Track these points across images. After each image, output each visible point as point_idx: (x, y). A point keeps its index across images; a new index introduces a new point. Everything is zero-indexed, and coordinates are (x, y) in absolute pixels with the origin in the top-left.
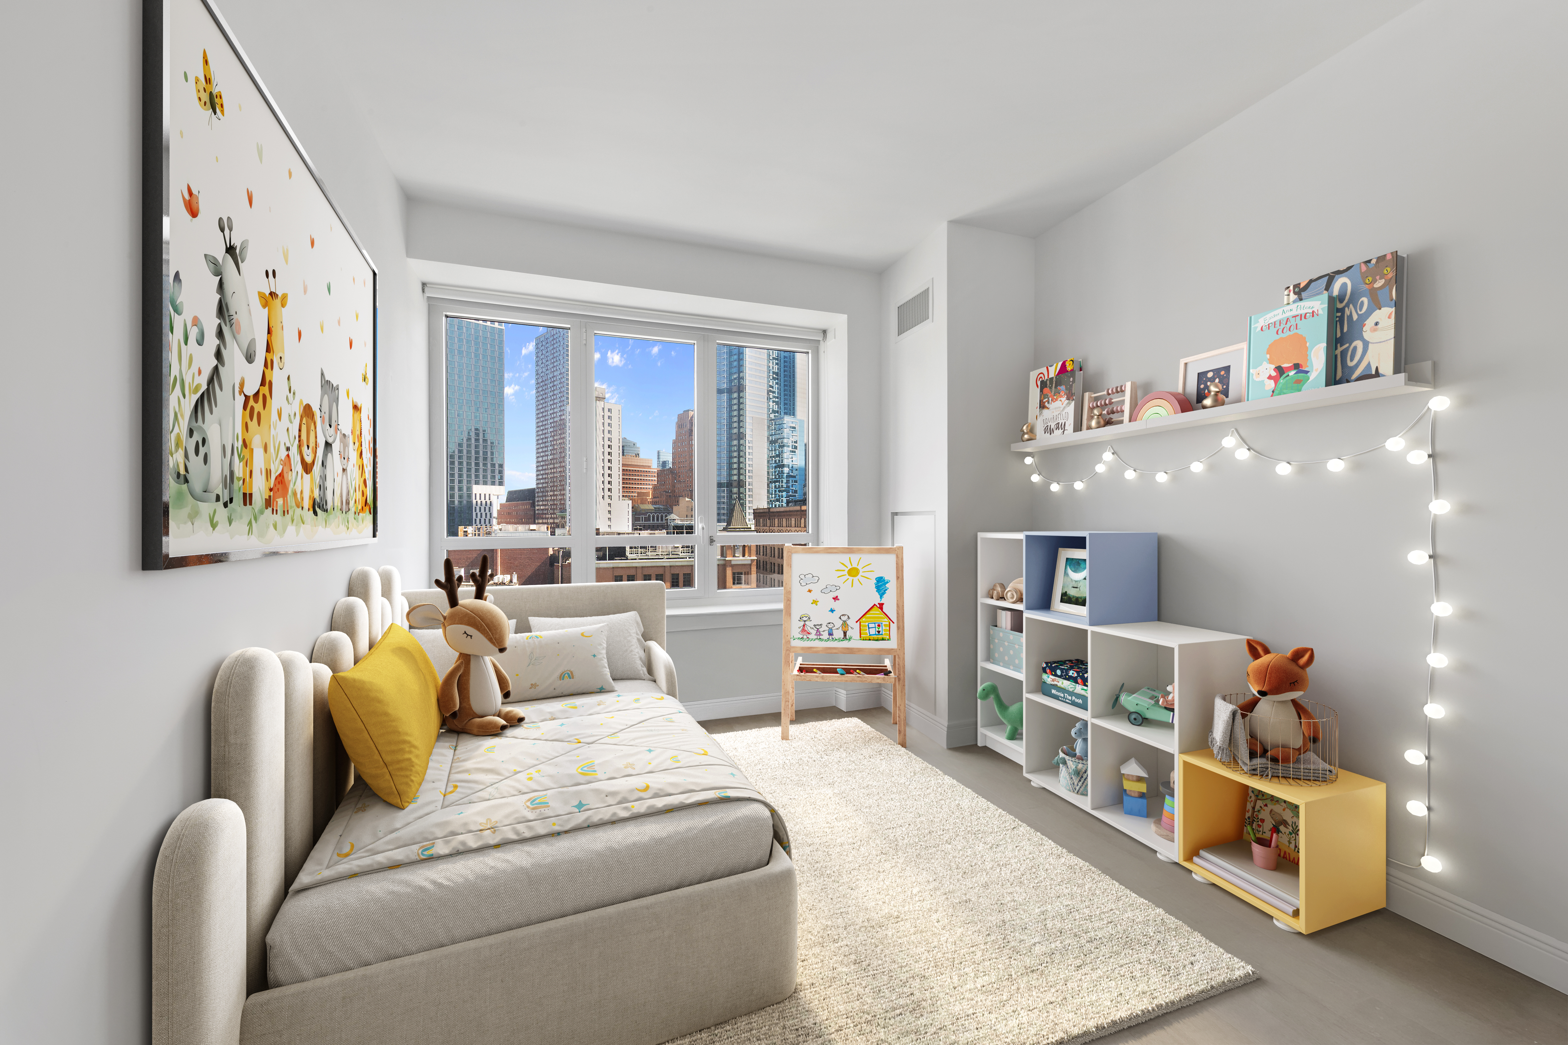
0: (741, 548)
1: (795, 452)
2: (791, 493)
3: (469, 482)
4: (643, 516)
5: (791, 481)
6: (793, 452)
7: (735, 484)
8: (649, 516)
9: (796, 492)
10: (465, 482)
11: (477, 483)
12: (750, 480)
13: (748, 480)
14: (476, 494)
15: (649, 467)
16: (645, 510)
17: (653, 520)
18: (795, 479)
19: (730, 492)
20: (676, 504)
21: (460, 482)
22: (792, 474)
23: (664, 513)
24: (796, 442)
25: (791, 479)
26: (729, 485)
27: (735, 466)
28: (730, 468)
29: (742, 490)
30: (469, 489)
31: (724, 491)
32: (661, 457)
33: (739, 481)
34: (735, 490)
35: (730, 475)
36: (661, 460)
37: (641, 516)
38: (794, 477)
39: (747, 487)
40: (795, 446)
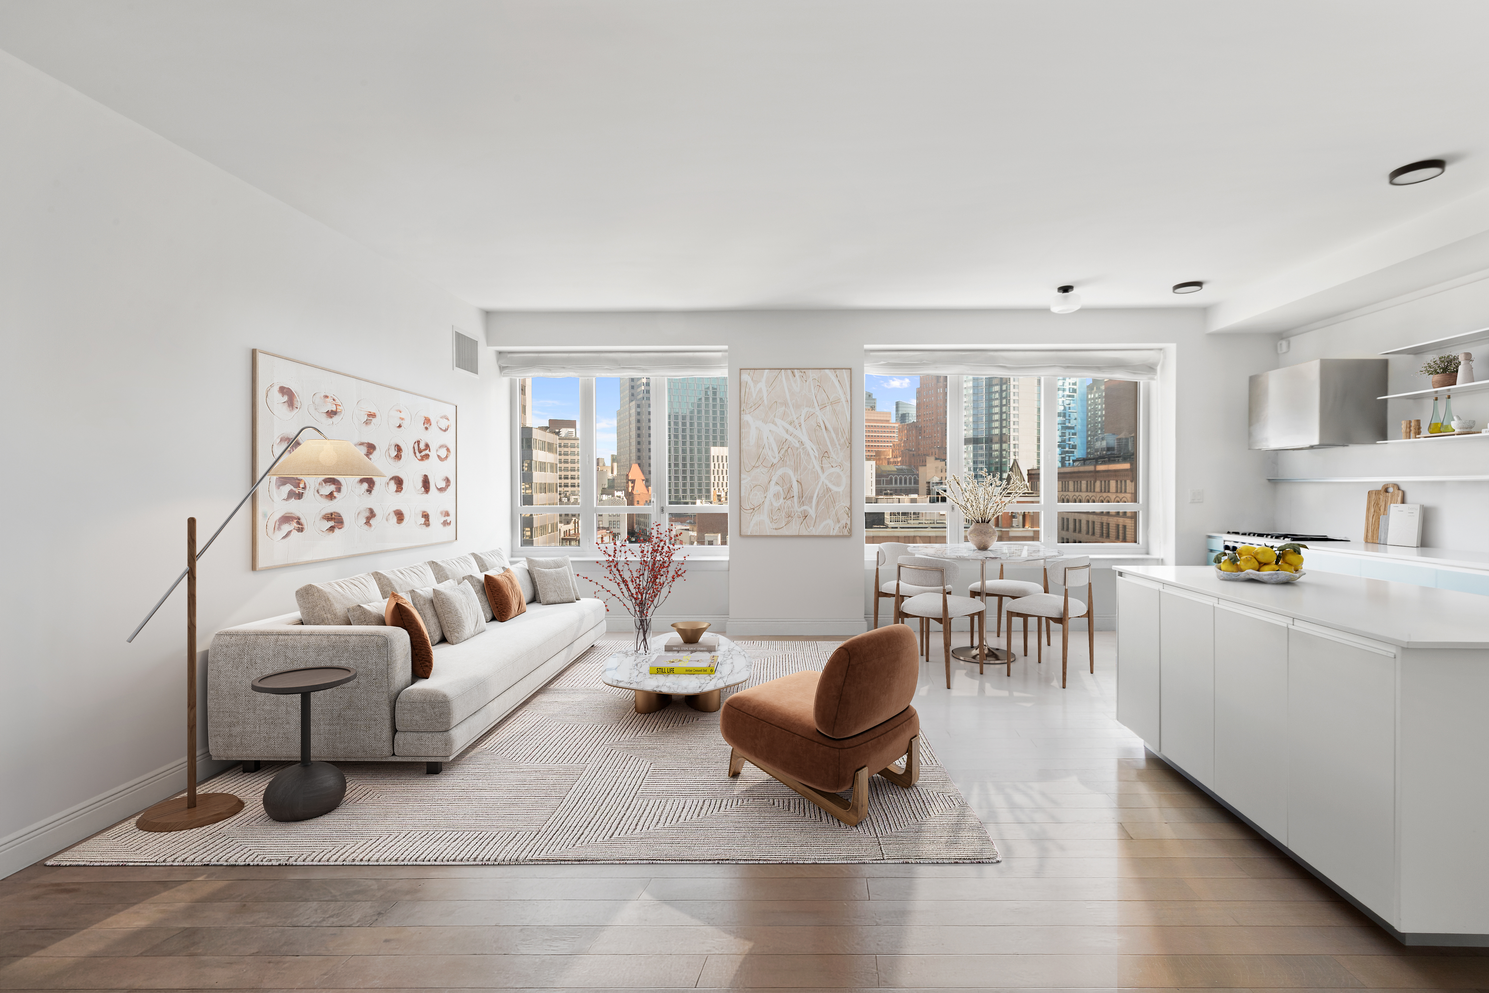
0: (1021, 518)
1: (1073, 396)
2: (1067, 449)
3: (707, 444)
4: (885, 479)
5: (1067, 434)
6: (1069, 396)
7: (996, 439)
8: (891, 479)
9: (1074, 447)
10: (703, 444)
11: (715, 445)
12: (1016, 434)
13: (1012, 434)
14: (713, 456)
15: (887, 421)
16: (885, 471)
17: (896, 483)
18: (1073, 431)
19: (990, 449)
20: (924, 464)
21: (699, 443)
22: (1069, 425)
23: (908, 475)
24: (1075, 384)
25: (1067, 431)
26: (989, 440)
27: (997, 417)
28: (990, 421)
29: (1004, 446)
30: (708, 451)
31: (982, 448)
32: (900, 409)
33: (1002, 435)
34: (996, 446)
35: (989, 428)
36: (900, 413)
37: (882, 479)
38: (1073, 428)
39: (1012, 442)
40: (1073, 389)
